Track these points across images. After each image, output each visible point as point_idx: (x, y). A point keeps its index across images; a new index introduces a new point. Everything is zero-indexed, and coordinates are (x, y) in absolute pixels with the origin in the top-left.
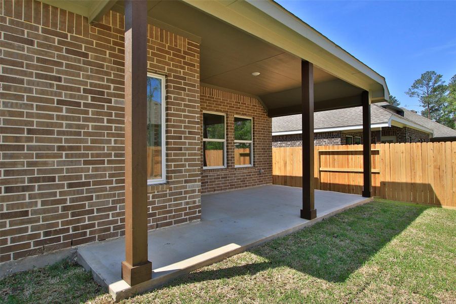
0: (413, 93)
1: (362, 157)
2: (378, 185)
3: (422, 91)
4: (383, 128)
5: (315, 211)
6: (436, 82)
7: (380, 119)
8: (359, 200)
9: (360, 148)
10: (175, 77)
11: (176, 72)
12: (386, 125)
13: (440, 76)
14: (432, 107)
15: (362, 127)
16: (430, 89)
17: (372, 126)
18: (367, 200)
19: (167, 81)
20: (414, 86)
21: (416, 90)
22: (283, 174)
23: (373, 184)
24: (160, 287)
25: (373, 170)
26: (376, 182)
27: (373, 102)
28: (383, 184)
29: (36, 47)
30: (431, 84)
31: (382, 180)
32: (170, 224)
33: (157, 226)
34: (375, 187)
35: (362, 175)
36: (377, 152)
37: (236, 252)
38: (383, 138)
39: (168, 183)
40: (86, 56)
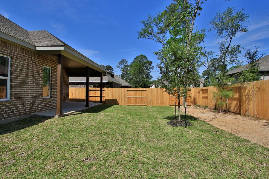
0: (118, 67)
1: (100, 92)
2: (104, 100)
3: (122, 66)
4: (106, 83)
5: (89, 105)
6: (126, 64)
7: (106, 79)
8: (99, 104)
9: (99, 89)
10: (54, 68)
11: (54, 66)
12: (107, 82)
13: (127, 62)
14: (124, 73)
15: (100, 82)
16: (124, 66)
17: (103, 82)
18: (101, 104)
19: (51, 69)
20: (119, 64)
21: (119, 66)
22: (71, 98)
23: (103, 100)
24: (63, 116)
25: (103, 96)
26: (104, 99)
27: (103, 76)
28: (105, 100)
29: (21, 60)
30: (124, 64)
31: (105, 99)
32: (51, 109)
33: (49, 109)
34: (103, 101)
35: (100, 97)
36: (104, 90)
37: (74, 112)
38: (106, 86)
39: (51, 98)
40: (35, 63)
